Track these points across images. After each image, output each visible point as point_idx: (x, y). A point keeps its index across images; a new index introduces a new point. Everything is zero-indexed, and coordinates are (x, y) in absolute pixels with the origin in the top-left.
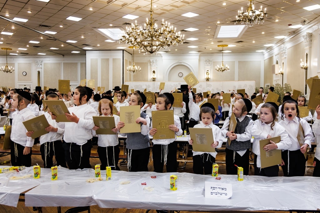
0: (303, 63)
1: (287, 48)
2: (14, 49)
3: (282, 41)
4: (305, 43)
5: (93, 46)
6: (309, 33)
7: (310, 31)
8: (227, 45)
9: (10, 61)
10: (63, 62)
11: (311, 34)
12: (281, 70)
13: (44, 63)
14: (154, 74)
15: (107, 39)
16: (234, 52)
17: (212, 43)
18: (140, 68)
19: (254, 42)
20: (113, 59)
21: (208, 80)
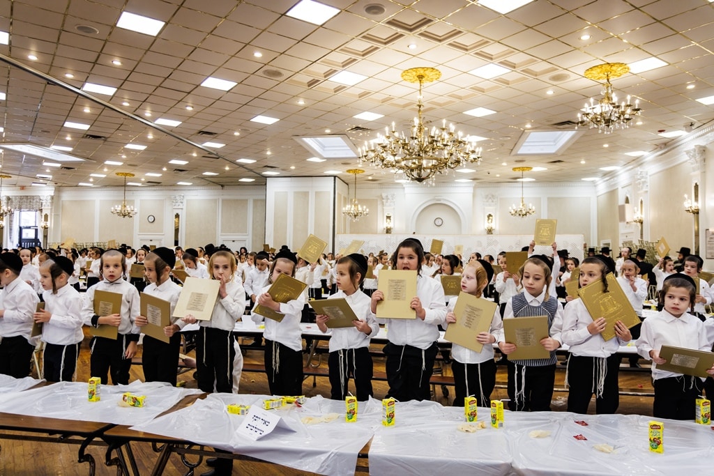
0: (689, 201)
1: (649, 174)
2: (137, 175)
3: (638, 161)
4: (692, 164)
5: (283, 170)
6: (701, 147)
7: (702, 142)
8: (531, 168)
9: (129, 196)
10: (221, 198)
11: (705, 147)
12: (638, 216)
13: (187, 200)
14: (388, 220)
15: (312, 156)
16: (542, 180)
17: (504, 164)
18: (368, 210)
19: (583, 162)
20: (316, 192)
21: (490, 231)
